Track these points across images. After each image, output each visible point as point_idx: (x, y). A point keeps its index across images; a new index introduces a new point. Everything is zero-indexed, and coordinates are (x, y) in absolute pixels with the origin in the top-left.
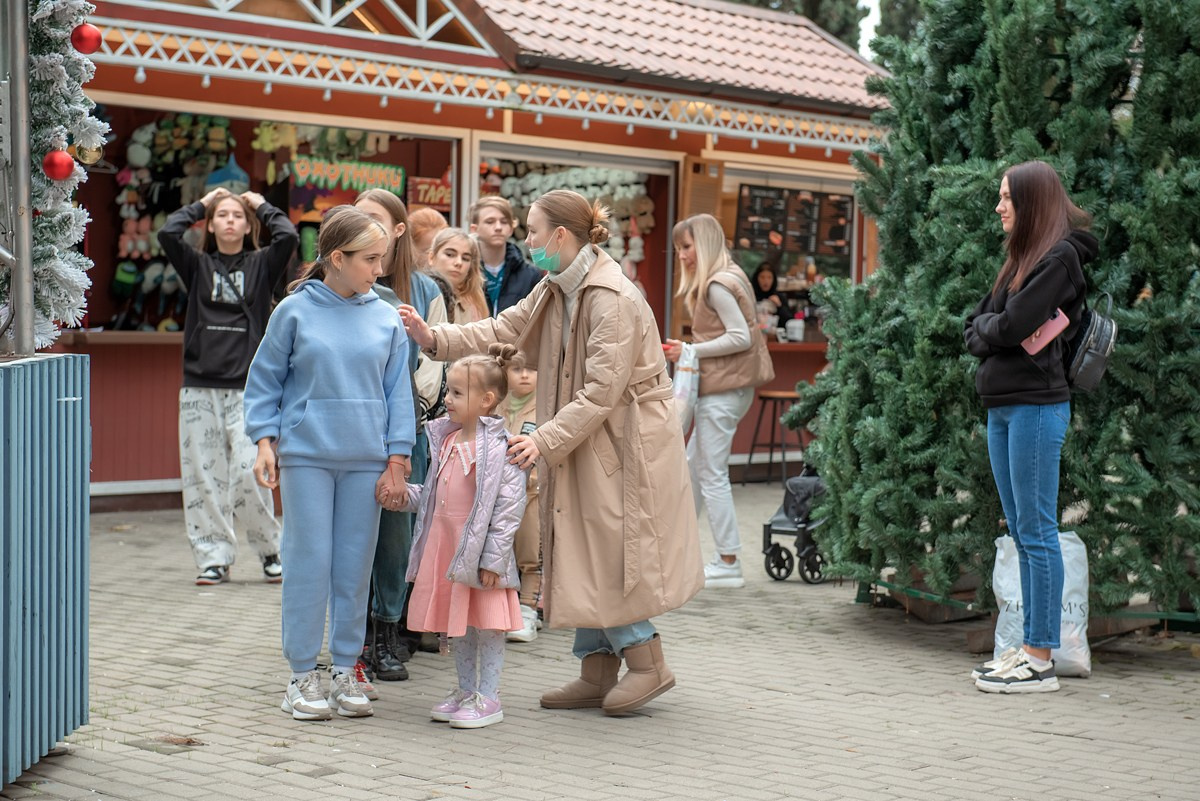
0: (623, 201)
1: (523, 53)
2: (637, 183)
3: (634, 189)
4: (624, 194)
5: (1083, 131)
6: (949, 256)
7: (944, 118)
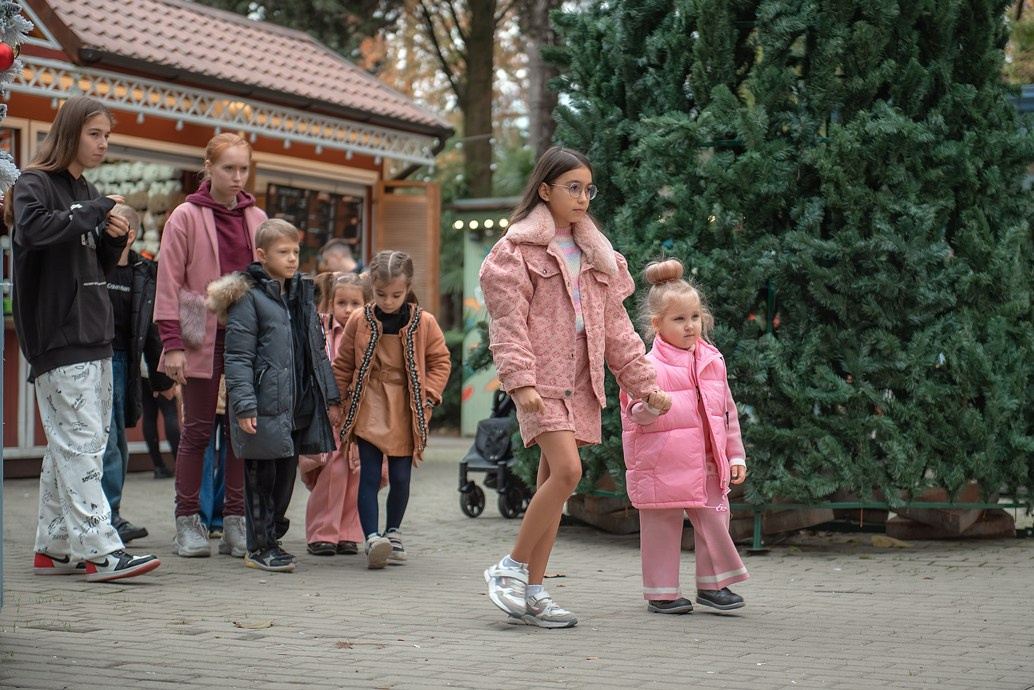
0: (157, 197)
1: (85, 47)
2: (173, 179)
3: (170, 185)
4: (160, 190)
5: (772, 88)
6: (653, 198)
7: (638, 78)
